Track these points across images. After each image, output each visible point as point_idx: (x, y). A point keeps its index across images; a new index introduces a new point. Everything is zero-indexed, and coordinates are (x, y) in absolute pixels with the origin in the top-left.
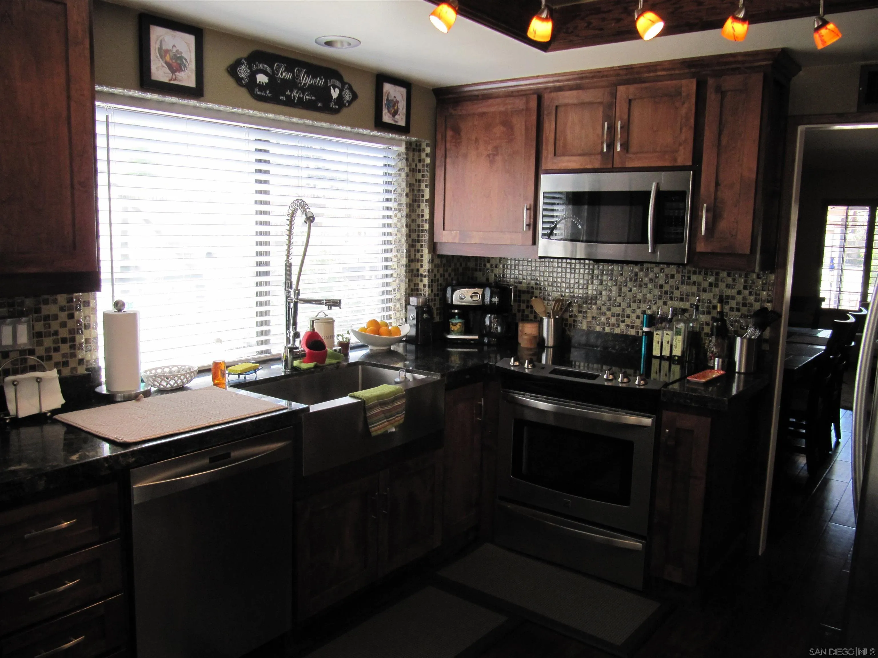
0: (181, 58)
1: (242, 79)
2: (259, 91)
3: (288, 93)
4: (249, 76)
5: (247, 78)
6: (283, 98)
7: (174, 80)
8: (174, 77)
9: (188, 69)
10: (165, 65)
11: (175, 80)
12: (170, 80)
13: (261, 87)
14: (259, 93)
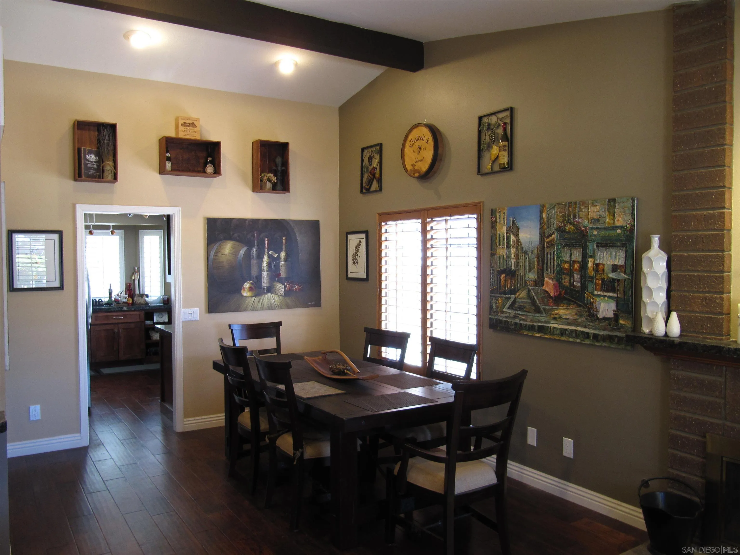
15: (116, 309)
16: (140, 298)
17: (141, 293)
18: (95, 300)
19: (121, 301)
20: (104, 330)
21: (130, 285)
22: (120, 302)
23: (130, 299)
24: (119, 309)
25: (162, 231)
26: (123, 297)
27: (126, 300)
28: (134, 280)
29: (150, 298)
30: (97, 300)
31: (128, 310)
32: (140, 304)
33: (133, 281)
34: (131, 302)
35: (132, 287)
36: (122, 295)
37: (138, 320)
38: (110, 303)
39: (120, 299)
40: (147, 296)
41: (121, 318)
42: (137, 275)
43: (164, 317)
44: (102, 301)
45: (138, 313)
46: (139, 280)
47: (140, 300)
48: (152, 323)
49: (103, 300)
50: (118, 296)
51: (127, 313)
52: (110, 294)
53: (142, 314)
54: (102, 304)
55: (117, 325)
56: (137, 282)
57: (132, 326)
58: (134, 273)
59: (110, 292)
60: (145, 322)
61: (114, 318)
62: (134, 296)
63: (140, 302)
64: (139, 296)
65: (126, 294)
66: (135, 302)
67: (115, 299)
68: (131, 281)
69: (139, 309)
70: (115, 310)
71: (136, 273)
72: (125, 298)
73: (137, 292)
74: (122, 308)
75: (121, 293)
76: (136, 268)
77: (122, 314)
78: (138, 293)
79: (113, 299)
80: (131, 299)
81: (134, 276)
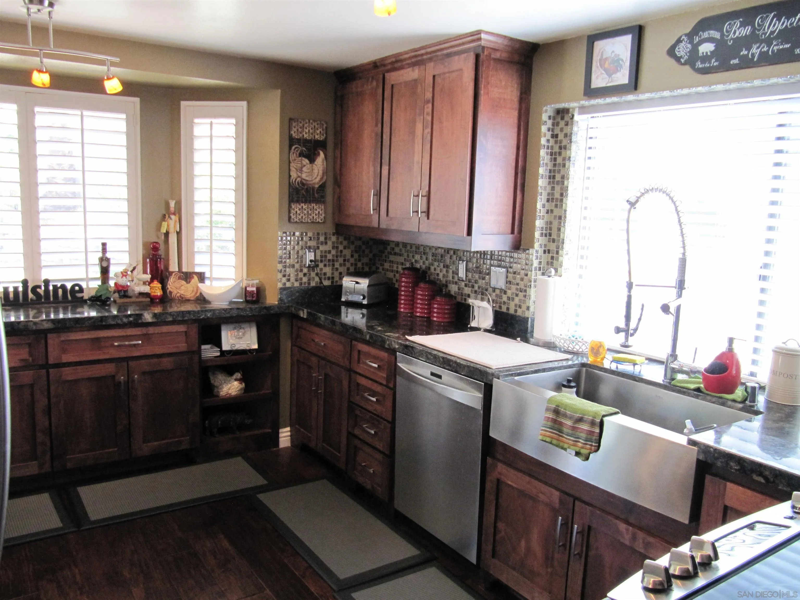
0: (618, 60)
1: (681, 57)
2: (701, 64)
3: (744, 52)
4: (689, 52)
5: (686, 54)
6: (736, 61)
7: (610, 82)
8: (610, 80)
9: (624, 68)
10: (603, 72)
11: (612, 81)
12: (606, 84)
13: (705, 58)
14: (701, 66)
15: (121, 320)
16: (183, 282)
17: (184, 270)
18: (63, 287)
19: (133, 291)
20: (90, 379)
21: (155, 248)
22: (130, 293)
23: (157, 285)
24: (131, 319)
25: (244, 103)
26: (139, 280)
27: (146, 289)
28: (167, 234)
29: (207, 282)
30: (69, 285)
31: (154, 320)
32: (184, 300)
33: (163, 237)
34: (159, 293)
35: (161, 252)
36: (135, 272)
37: (183, 347)
38: (103, 298)
39: (129, 284)
40: (201, 277)
41: (135, 345)
42: (175, 222)
43: (247, 336)
44: (81, 290)
45: (182, 328)
46: (179, 234)
47: (182, 288)
48: (218, 354)
49: (84, 285)
50: (126, 276)
51: (151, 330)
52: (105, 271)
53: (194, 330)
54: (82, 297)
55: (125, 364)
56: (173, 239)
57: (167, 363)
58: (167, 216)
59: (105, 264)
60: (200, 350)
61: (116, 344)
62: (168, 278)
63: (182, 292)
64: (180, 278)
65: (145, 272)
66: (171, 292)
67: (116, 284)
68: (158, 237)
69: (186, 318)
70: (119, 322)
71: (173, 217)
72: (142, 283)
73: (173, 267)
74: (140, 316)
75: (134, 269)
76: (172, 204)
77: (139, 333)
78: (177, 270)
79: (112, 283)
80: (160, 285)
81: (165, 224)
